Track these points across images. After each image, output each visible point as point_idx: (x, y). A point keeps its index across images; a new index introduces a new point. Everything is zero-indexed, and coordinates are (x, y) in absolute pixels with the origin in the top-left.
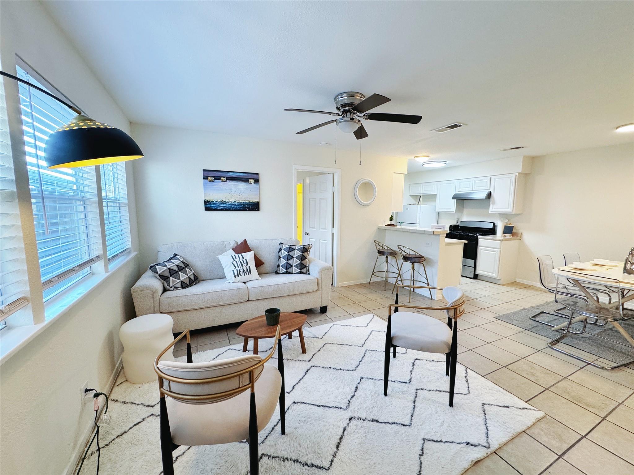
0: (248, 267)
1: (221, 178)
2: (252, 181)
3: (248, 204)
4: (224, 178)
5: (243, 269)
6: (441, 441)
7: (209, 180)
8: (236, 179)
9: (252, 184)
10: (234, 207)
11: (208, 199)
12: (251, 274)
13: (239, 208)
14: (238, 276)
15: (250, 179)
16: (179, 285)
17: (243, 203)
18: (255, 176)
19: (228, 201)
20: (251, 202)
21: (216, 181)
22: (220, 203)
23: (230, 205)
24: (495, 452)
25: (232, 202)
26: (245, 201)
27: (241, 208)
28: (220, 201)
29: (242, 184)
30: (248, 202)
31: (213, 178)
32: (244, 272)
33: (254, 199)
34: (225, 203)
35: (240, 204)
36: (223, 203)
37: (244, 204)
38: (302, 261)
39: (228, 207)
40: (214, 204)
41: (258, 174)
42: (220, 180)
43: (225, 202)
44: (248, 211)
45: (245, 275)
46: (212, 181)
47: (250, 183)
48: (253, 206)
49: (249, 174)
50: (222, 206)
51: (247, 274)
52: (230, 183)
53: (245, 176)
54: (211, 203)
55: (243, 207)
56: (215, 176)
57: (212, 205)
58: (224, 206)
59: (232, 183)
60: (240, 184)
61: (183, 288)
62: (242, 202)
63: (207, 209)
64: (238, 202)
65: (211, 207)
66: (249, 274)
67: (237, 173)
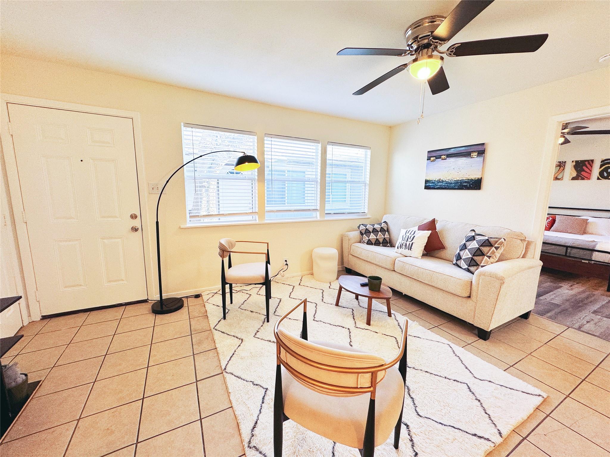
0: (411, 243)
1: (442, 157)
2: (475, 154)
3: (466, 182)
4: (445, 156)
5: (406, 243)
6: (263, 403)
7: (431, 160)
8: (456, 155)
9: (474, 157)
10: (450, 186)
11: (428, 179)
12: (410, 250)
13: (455, 186)
14: (400, 248)
15: (472, 152)
16: (366, 241)
17: (461, 180)
18: (480, 147)
19: (445, 179)
20: (470, 180)
21: (437, 161)
22: (437, 182)
23: (446, 183)
24: (245, 454)
25: (449, 180)
26: (463, 179)
27: (457, 186)
28: (438, 180)
29: (462, 159)
30: (466, 180)
31: (435, 158)
32: (405, 246)
33: (475, 176)
34: (442, 182)
35: (457, 182)
36: (440, 182)
37: (462, 182)
38: (474, 256)
39: (444, 186)
40: (433, 183)
41: (483, 144)
42: (441, 159)
43: (442, 180)
44: (465, 189)
45: (405, 249)
46: (434, 161)
47: (472, 157)
48: (472, 184)
49: (473, 147)
50: (439, 184)
51: (407, 249)
52: (450, 160)
53: (468, 149)
54: (430, 182)
55: (460, 186)
56: (436, 156)
57: (431, 184)
58: (441, 185)
59: (452, 160)
60: (460, 160)
61: (367, 244)
62: (459, 180)
63: (427, 188)
64: (455, 179)
65: (429, 185)
66: (409, 250)
67: (459, 148)
